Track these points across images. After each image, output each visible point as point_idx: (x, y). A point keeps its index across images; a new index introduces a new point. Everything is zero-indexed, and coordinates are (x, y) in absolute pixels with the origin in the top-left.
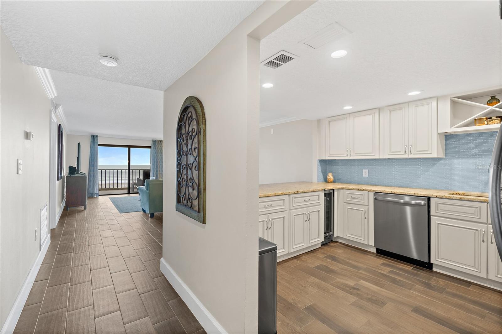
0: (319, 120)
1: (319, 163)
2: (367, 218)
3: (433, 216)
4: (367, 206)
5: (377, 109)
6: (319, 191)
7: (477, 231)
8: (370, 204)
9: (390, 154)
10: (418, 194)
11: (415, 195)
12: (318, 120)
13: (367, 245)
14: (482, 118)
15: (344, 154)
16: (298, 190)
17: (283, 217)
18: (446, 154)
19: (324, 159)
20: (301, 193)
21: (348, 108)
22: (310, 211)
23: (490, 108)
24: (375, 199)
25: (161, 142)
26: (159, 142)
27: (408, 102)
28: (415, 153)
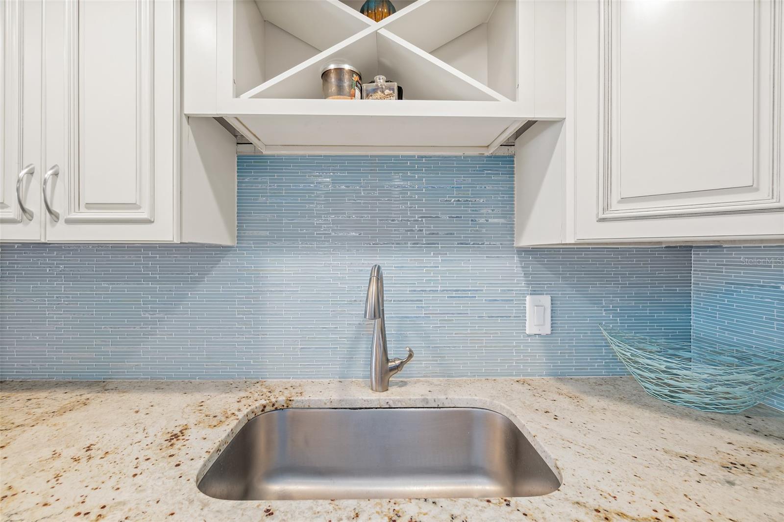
18: (241, 231)
23: (370, 28)
28: (74, 216)
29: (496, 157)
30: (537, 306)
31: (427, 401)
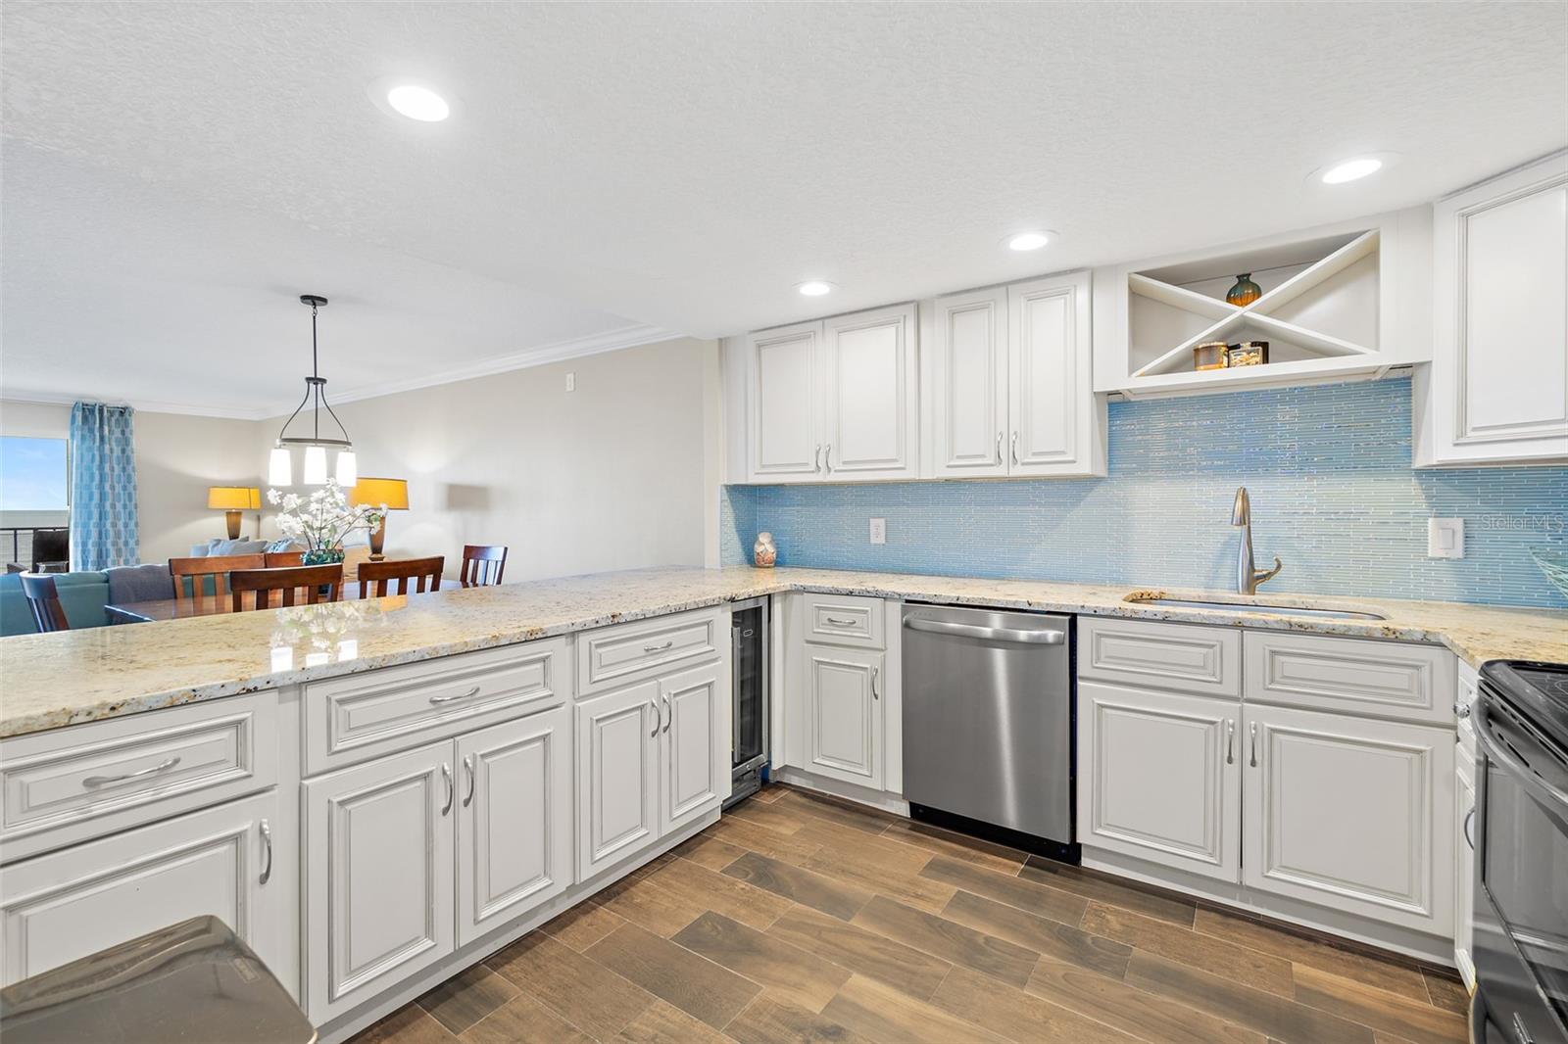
0: (725, 338)
1: (726, 497)
2: (879, 698)
3: (1084, 679)
4: (882, 650)
5: (912, 305)
6: (711, 606)
7: (1212, 727)
8: (888, 646)
9: (952, 463)
10: (1039, 604)
11: (1031, 608)
12: (720, 340)
13: (881, 792)
14: (1217, 346)
15: (807, 464)
16: (617, 612)
17: (544, 738)
18: (1112, 466)
19: (743, 482)
20: (626, 622)
21: (815, 290)
22: (673, 692)
23: (1237, 312)
24: (906, 626)
25: (122, 413)
26: (111, 414)
27: (1006, 284)
28: (1026, 460)
29: (1386, 380)
30: (1443, 529)
31: (1295, 603)
